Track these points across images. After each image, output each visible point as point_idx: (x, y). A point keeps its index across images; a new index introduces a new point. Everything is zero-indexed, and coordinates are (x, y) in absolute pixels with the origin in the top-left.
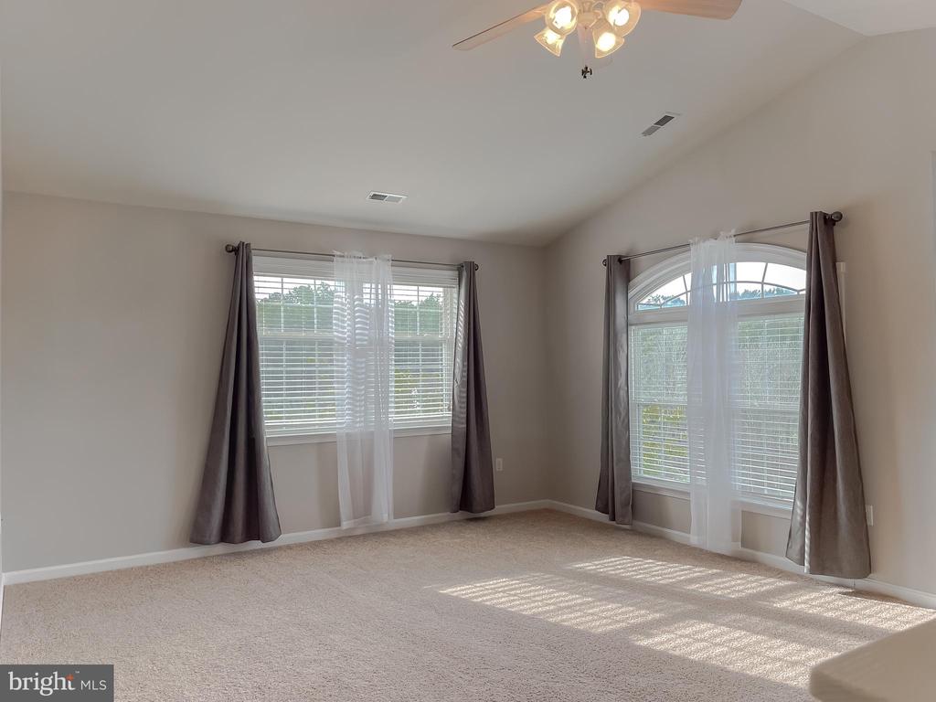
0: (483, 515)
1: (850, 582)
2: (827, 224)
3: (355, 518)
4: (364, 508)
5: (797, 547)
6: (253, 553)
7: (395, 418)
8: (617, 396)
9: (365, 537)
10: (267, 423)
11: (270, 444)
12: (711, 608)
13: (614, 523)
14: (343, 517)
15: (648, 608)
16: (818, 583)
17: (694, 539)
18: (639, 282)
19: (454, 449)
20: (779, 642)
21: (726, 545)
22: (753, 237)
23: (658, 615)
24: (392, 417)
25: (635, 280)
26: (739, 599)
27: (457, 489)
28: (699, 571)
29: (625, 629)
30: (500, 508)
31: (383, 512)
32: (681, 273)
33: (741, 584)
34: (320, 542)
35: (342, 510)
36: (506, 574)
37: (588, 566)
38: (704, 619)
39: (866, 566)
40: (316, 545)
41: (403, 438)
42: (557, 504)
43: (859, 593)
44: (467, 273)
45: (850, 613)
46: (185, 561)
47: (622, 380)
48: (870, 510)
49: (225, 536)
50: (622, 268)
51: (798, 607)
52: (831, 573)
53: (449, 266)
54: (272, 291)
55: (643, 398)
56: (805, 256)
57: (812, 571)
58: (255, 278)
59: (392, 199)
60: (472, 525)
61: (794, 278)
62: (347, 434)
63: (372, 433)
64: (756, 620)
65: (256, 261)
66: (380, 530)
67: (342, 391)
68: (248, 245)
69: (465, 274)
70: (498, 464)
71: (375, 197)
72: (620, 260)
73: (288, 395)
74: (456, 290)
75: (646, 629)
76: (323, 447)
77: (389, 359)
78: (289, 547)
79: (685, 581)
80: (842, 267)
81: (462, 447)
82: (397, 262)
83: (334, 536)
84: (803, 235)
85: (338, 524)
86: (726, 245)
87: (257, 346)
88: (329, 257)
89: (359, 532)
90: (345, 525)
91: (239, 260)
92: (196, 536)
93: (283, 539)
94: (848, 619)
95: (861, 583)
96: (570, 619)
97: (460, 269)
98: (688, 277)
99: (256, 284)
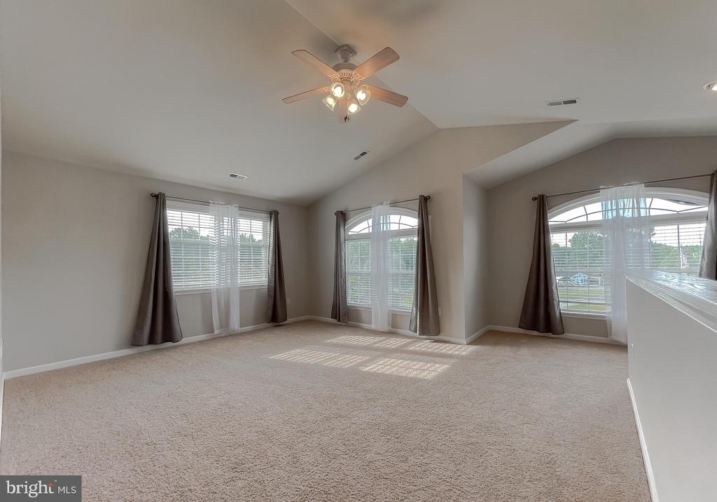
0: (281, 324)
1: (432, 337)
2: (425, 200)
3: (221, 328)
4: (225, 322)
5: (413, 326)
6: (167, 349)
7: (242, 281)
8: (341, 269)
9: (226, 337)
10: (174, 284)
11: (176, 294)
12: (388, 352)
13: (340, 323)
14: (215, 328)
15: (362, 355)
16: (421, 339)
17: (373, 327)
18: (350, 222)
19: (269, 295)
20: (415, 363)
21: (386, 328)
22: (397, 205)
23: (367, 358)
24: (239, 281)
25: (348, 221)
26: (395, 348)
27: (270, 313)
28: (377, 339)
29: (356, 365)
30: (289, 320)
31: (235, 324)
32: (366, 219)
33: (394, 342)
34: (203, 341)
35: (214, 325)
36: (298, 348)
37: (334, 341)
38: (386, 357)
39: (438, 331)
40: (201, 342)
41: (244, 291)
42: (314, 317)
43: (436, 341)
44: (274, 215)
45: (436, 349)
46: (128, 356)
47: (343, 263)
48: (440, 309)
49: (152, 341)
50: (342, 217)
51: (418, 349)
52: (427, 335)
53: (266, 212)
54: (177, 227)
55: (351, 271)
56: (417, 213)
57: (420, 335)
58: (168, 211)
59: (240, 177)
60: (278, 328)
61: (412, 222)
62: (217, 289)
63: (229, 288)
64: (404, 355)
65: (168, 202)
66: (233, 333)
67: (215, 269)
68: (164, 194)
69: (273, 216)
70: (288, 301)
71: (232, 175)
72: (342, 212)
73: (185, 270)
74: (269, 223)
75: (364, 364)
76: (205, 296)
77: (237, 254)
78: (187, 345)
79: (374, 343)
80: (430, 217)
81: (272, 293)
82: (241, 208)
83: (211, 337)
84: (416, 204)
85: (213, 332)
86: (386, 207)
87: (169, 246)
88: (206, 203)
89: (222, 335)
90: (216, 332)
91: (158, 202)
92: (134, 342)
93: (184, 341)
94: (436, 351)
95: (436, 337)
96: (332, 363)
97: (271, 214)
98: (370, 221)
99: (168, 215)
